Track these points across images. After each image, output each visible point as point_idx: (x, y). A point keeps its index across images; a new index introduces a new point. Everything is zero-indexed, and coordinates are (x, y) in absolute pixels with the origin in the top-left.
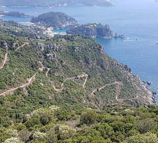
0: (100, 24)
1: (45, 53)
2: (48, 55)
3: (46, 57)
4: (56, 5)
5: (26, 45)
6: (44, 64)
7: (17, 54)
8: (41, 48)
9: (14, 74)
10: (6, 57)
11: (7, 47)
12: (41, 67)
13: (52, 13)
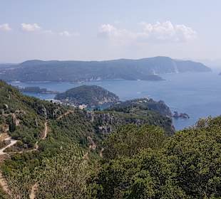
0: (151, 100)
1: (97, 125)
2: (101, 128)
3: (98, 132)
4: (87, 80)
5: (71, 113)
6: (95, 141)
7: (59, 124)
8: (90, 117)
9: (61, 148)
10: (46, 128)
11: (46, 114)
12: (92, 145)
13: (85, 87)
